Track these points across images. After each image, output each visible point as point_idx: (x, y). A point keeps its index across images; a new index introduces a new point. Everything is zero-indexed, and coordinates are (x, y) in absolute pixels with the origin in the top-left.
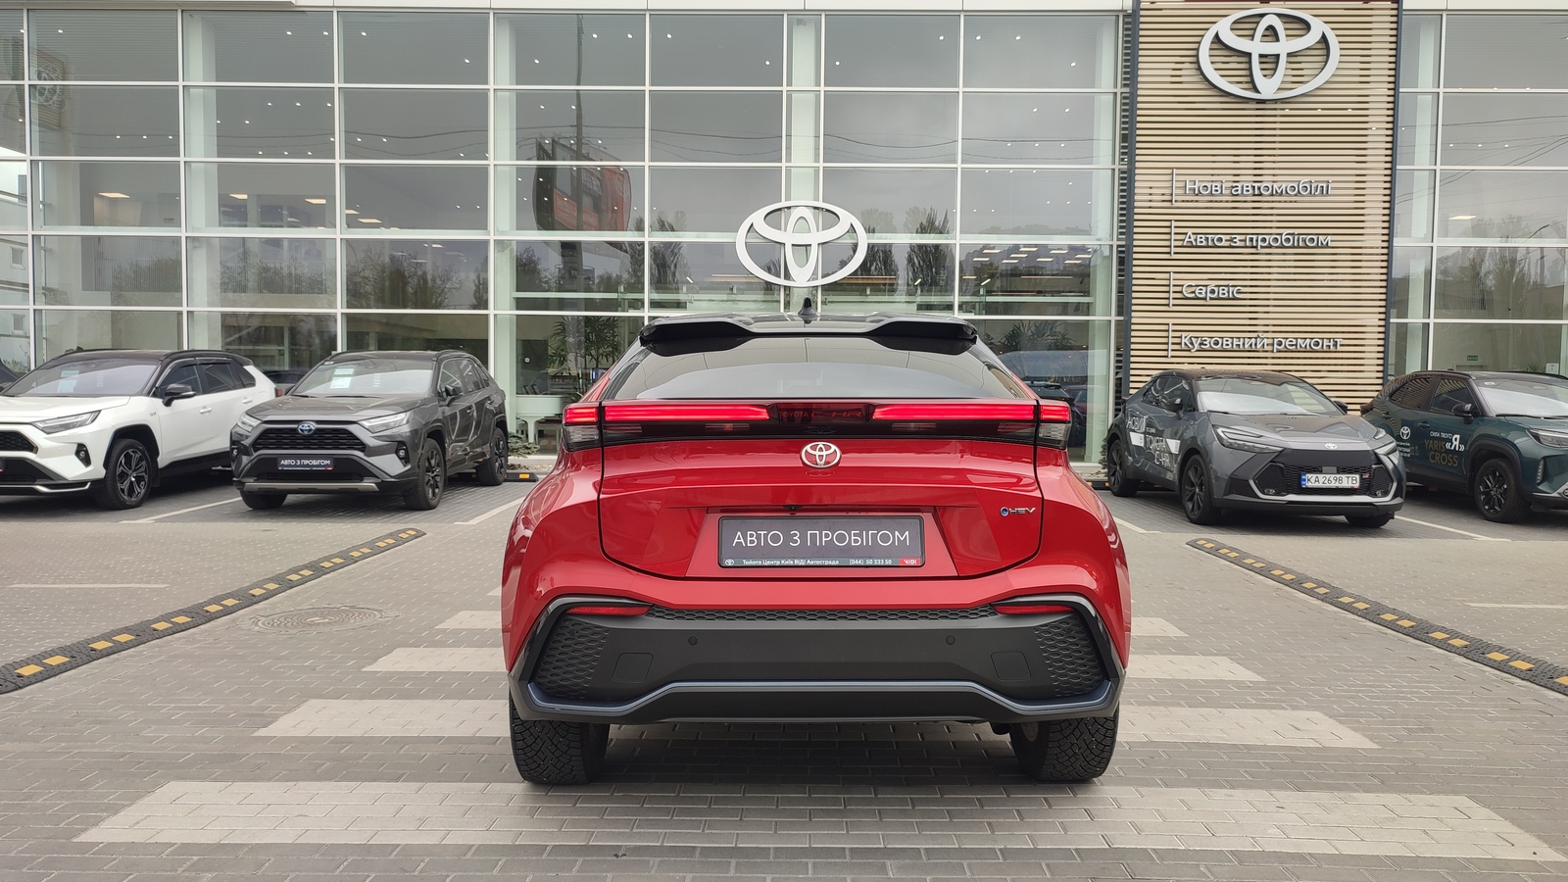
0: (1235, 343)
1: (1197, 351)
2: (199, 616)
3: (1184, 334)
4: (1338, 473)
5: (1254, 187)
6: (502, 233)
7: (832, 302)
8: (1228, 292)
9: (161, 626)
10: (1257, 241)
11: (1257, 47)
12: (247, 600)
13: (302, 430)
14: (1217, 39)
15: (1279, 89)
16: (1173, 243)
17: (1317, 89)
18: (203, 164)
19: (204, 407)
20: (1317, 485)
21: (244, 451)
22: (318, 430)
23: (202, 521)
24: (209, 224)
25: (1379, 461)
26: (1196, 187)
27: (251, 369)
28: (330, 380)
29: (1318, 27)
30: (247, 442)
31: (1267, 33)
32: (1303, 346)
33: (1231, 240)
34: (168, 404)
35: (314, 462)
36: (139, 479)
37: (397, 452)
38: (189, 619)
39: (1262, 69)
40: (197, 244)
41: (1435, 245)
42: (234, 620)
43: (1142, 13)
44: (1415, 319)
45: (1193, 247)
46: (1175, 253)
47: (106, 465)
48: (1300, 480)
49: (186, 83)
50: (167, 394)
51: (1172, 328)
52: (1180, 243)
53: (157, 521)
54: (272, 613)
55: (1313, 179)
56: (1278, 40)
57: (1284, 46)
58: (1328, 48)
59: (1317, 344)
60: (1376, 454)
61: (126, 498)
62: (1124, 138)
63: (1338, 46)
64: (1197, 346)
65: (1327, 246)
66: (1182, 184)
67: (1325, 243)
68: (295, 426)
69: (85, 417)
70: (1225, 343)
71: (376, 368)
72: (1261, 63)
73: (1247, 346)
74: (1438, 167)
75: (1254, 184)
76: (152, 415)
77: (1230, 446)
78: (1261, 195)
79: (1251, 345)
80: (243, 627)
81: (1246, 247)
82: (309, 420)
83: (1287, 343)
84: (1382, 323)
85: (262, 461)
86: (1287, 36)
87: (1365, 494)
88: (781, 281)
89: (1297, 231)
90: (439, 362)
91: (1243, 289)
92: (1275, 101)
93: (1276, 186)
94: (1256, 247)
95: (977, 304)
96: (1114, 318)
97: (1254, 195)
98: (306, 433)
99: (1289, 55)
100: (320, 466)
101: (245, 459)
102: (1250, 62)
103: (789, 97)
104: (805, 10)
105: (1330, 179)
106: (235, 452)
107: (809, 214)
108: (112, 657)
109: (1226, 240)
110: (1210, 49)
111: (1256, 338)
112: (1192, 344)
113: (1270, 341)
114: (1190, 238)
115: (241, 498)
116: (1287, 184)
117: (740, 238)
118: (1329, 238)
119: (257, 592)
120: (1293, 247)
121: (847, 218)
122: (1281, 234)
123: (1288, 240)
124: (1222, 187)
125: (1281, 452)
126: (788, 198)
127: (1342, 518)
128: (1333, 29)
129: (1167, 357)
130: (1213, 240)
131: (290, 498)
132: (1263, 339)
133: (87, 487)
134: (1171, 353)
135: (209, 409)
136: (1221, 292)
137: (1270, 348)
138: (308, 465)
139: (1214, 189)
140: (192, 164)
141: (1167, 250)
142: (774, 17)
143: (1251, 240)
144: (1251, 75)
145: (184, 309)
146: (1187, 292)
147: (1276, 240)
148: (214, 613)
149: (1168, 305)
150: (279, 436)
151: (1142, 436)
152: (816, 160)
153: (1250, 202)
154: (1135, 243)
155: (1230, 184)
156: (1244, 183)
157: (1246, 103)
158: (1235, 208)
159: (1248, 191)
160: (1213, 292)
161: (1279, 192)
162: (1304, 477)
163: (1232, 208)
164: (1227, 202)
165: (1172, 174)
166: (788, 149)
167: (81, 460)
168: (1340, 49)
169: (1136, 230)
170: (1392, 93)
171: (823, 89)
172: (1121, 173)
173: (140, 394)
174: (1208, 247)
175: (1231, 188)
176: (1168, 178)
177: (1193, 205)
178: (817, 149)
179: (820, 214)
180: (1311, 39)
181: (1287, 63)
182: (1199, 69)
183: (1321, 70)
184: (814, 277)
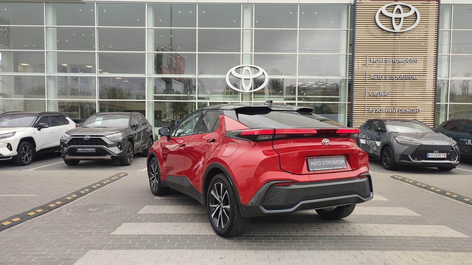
0: (386, 110)
1: (374, 113)
2: (47, 209)
3: (370, 108)
4: (439, 153)
5: (393, 61)
6: (150, 75)
7: (256, 97)
8: (384, 94)
9: (31, 214)
10: (394, 78)
11: (394, 15)
12: (65, 201)
13: (85, 139)
14: (381, 12)
15: (401, 29)
16: (367, 78)
17: (413, 29)
18: (52, 52)
20: (432, 157)
21: (65, 146)
22: (90, 138)
23: (50, 170)
24: (54, 72)
25: (452, 149)
26: (374, 60)
27: (68, 118)
28: (94, 122)
29: (413, 9)
30: (66, 143)
31: (397, 11)
32: (408, 111)
33: (385, 77)
34: (39, 130)
35: (89, 150)
36: (29, 155)
37: (118, 146)
38: (43, 210)
39: (396, 23)
40: (50, 78)
41: (449, 79)
42: (60, 210)
43: (357, 4)
44: (443, 103)
45: (373, 79)
46: (367, 82)
47: (18, 150)
48: (426, 155)
49: (47, 26)
50: (39, 127)
51: (366, 105)
52: (369, 78)
53: (35, 170)
54: (75, 207)
55: (412, 58)
56: (400, 13)
57: (402, 15)
58: (416, 16)
59: (413, 111)
60: (451, 146)
61: (25, 162)
62: (350, 45)
64: (374, 111)
65: (416, 79)
66: (370, 60)
67: (415, 78)
68: (83, 137)
69: (10, 134)
70: (383, 110)
71: (110, 118)
72: (395, 20)
73: (390, 111)
74: (451, 54)
75: (393, 59)
76: (34, 133)
77: (401, 144)
78: (395, 63)
79: (392, 111)
80: (63, 213)
81: (390, 80)
82: (87, 135)
83: (403, 110)
84: (434, 104)
85: (71, 149)
86: (403, 12)
87: (448, 160)
88: (240, 91)
89: (406, 75)
90: (131, 116)
91: (389, 93)
93: (400, 60)
94: (393, 80)
95: (303, 98)
96: (347, 103)
97: (393, 63)
98: (86, 139)
99: (404, 18)
100: (91, 151)
101: (65, 149)
102: (392, 20)
103: (243, 31)
104: (248, 3)
105: (417, 58)
106: (62, 146)
107: (249, 69)
108: (11, 228)
109: (384, 78)
110: (379, 16)
111: (393, 109)
112: (373, 111)
113: (398, 110)
114: (372, 77)
115: (64, 162)
116: (403, 59)
117: (227, 77)
118: (417, 77)
119: (69, 198)
120: (405, 80)
121: (262, 70)
123: (404, 77)
124: (382, 60)
125: (420, 146)
126: (242, 64)
128: (418, 10)
129: (365, 115)
130: (380, 77)
131: (81, 162)
132: (395, 109)
133: (11, 158)
135: (53, 131)
136: (382, 94)
137: (398, 112)
138: (87, 151)
139: (380, 61)
140: (49, 52)
141: (365, 81)
142: (238, 5)
143: (392, 77)
145: (46, 99)
146: (371, 94)
147: (400, 77)
148: (52, 207)
149: (365, 98)
150: (77, 141)
151: (365, 140)
152: (252, 51)
153: (391, 65)
154: (355, 78)
155: (385, 60)
156: (390, 59)
157: (390, 33)
158: (386, 67)
159: (391, 62)
160: (379, 94)
161: (401, 62)
162: (428, 154)
163: (385, 67)
164: (383, 65)
165: (367, 56)
166: (243, 48)
167: (9, 149)
168: (421, 16)
169: (355, 74)
170: (437, 30)
171: (254, 28)
172: (349, 56)
173: (30, 126)
174: (378, 79)
175: (385, 61)
176: (365, 57)
177: (372, 66)
178: (252, 48)
179: (253, 69)
180: (411, 13)
181: (404, 20)
182: (376, 22)
183: (414, 23)
184: (251, 89)
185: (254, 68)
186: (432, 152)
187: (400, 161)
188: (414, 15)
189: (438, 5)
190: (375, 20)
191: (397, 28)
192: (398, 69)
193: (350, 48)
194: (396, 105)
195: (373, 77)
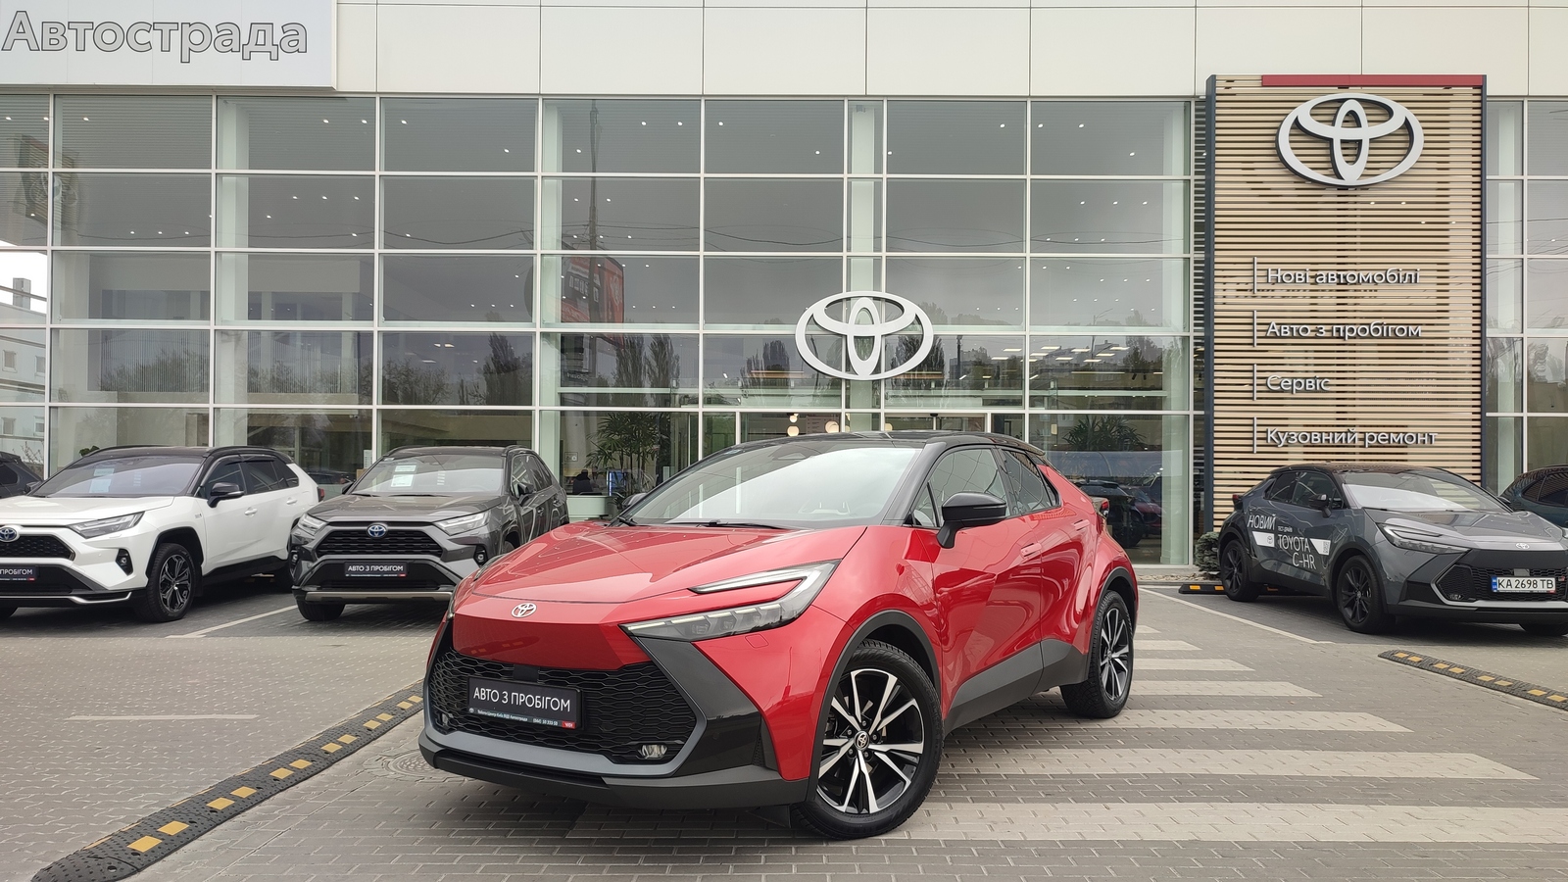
0: (1324, 438)
1: (1284, 446)
2: (318, 758)
3: (1270, 429)
4: (1531, 576)
5: (1339, 276)
6: (548, 325)
7: (894, 396)
8: (1316, 385)
9: (282, 774)
10: (1344, 331)
11: (1338, 132)
12: (364, 735)
13: (372, 532)
14: (1297, 124)
15: (1362, 175)
16: (1256, 334)
17: (1401, 175)
18: (234, 255)
19: (249, 509)
20: (1509, 589)
21: (307, 556)
22: (389, 532)
23: (258, 635)
24: (238, 318)
26: (1279, 275)
27: (294, 467)
28: (391, 478)
29: (1401, 111)
30: (310, 546)
31: (1347, 119)
32: (1396, 441)
33: (1317, 331)
34: (213, 505)
35: (385, 569)
36: (182, 588)
37: (475, 557)
38: (310, 764)
39: (1344, 155)
40: (225, 337)
41: (1525, 336)
42: (360, 763)
43: (1218, 98)
44: (1506, 412)
45: (1276, 337)
46: (1258, 344)
47: (149, 573)
48: (1490, 584)
49: (219, 171)
50: (212, 494)
51: (1256, 422)
52: (1263, 334)
53: (208, 635)
55: (1401, 267)
56: (1359, 125)
57: (1366, 132)
58: (1411, 134)
59: (1411, 439)
61: (168, 609)
62: (1198, 227)
63: (1422, 132)
64: (1283, 441)
65: (1417, 337)
66: (1264, 273)
67: (1415, 334)
68: (366, 528)
69: (128, 519)
70: (1313, 437)
71: (442, 466)
72: (1343, 149)
73: (1336, 441)
74: (1526, 256)
76: (197, 517)
77: (1402, 546)
78: (1346, 283)
79: (1341, 440)
81: (1332, 337)
82: (380, 521)
83: (1380, 438)
84: (1478, 416)
85: (327, 567)
86: (1369, 121)
87: (1560, 599)
88: (842, 374)
89: (1386, 321)
90: (509, 457)
91: (1331, 382)
92: (1356, 188)
94: (1343, 338)
95: (1046, 399)
96: (1192, 412)
97: (1339, 284)
98: (377, 535)
99: (1372, 140)
100: (391, 572)
101: (306, 566)
102: (1331, 148)
104: (866, 96)
105: (1418, 267)
106: (295, 557)
107: (870, 304)
108: (236, 819)
109: (1312, 331)
110: (1290, 135)
111: (1346, 433)
112: (1278, 438)
113: (1362, 436)
114: (1273, 328)
115: (296, 606)
116: (1374, 272)
117: (800, 330)
118: (1420, 328)
119: (372, 724)
120: (1382, 337)
121: (911, 309)
122: (1369, 325)
123: (1377, 330)
124: (1305, 276)
125: (1467, 552)
126: (848, 290)
127: (1517, 627)
128: (1416, 115)
129: (1252, 452)
130: (1298, 331)
131: (348, 607)
132: (1353, 433)
133: (128, 597)
134: (1256, 449)
135: (254, 510)
136: (1308, 384)
137: (1361, 443)
138: (378, 572)
139: (1297, 277)
140: (223, 255)
141: (1249, 341)
142: (836, 101)
143: (1338, 330)
144: (1333, 161)
145: (211, 405)
146: (1272, 385)
147: (1364, 330)
148: (333, 754)
149: (1252, 398)
150: (344, 539)
151: (1272, 535)
152: (877, 248)
153: (1331, 291)
154: (1216, 334)
155: (1313, 273)
156: (1329, 271)
157: (1324, 189)
158: (1315, 297)
159: (1333, 279)
160: (1299, 384)
161: (1366, 280)
162: (1494, 581)
163: (1312, 297)
164: (1305, 290)
165: (1253, 263)
166: (849, 237)
167: (122, 567)
168: (1425, 135)
169: (1216, 320)
170: (1478, 179)
171: (885, 175)
172: (1196, 262)
173: (183, 494)
174: (1292, 337)
175: (1315, 277)
176: (1250, 266)
177: (1270, 294)
178: (877, 237)
179: (884, 305)
180: (1394, 124)
181: (1370, 149)
182: (1279, 154)
183: (1405, 156)
184: (877, 370)
185: (887, 300)
186: (1509, 573)
187: (1401, 603)
188: (1401, 132)
189: (1478, 98)
190: (1277, 148)
191: (1351, 174)
192: (1355, 304)
193: (1196, 236)
194: (1355, 419)
195: (1276, 330)
